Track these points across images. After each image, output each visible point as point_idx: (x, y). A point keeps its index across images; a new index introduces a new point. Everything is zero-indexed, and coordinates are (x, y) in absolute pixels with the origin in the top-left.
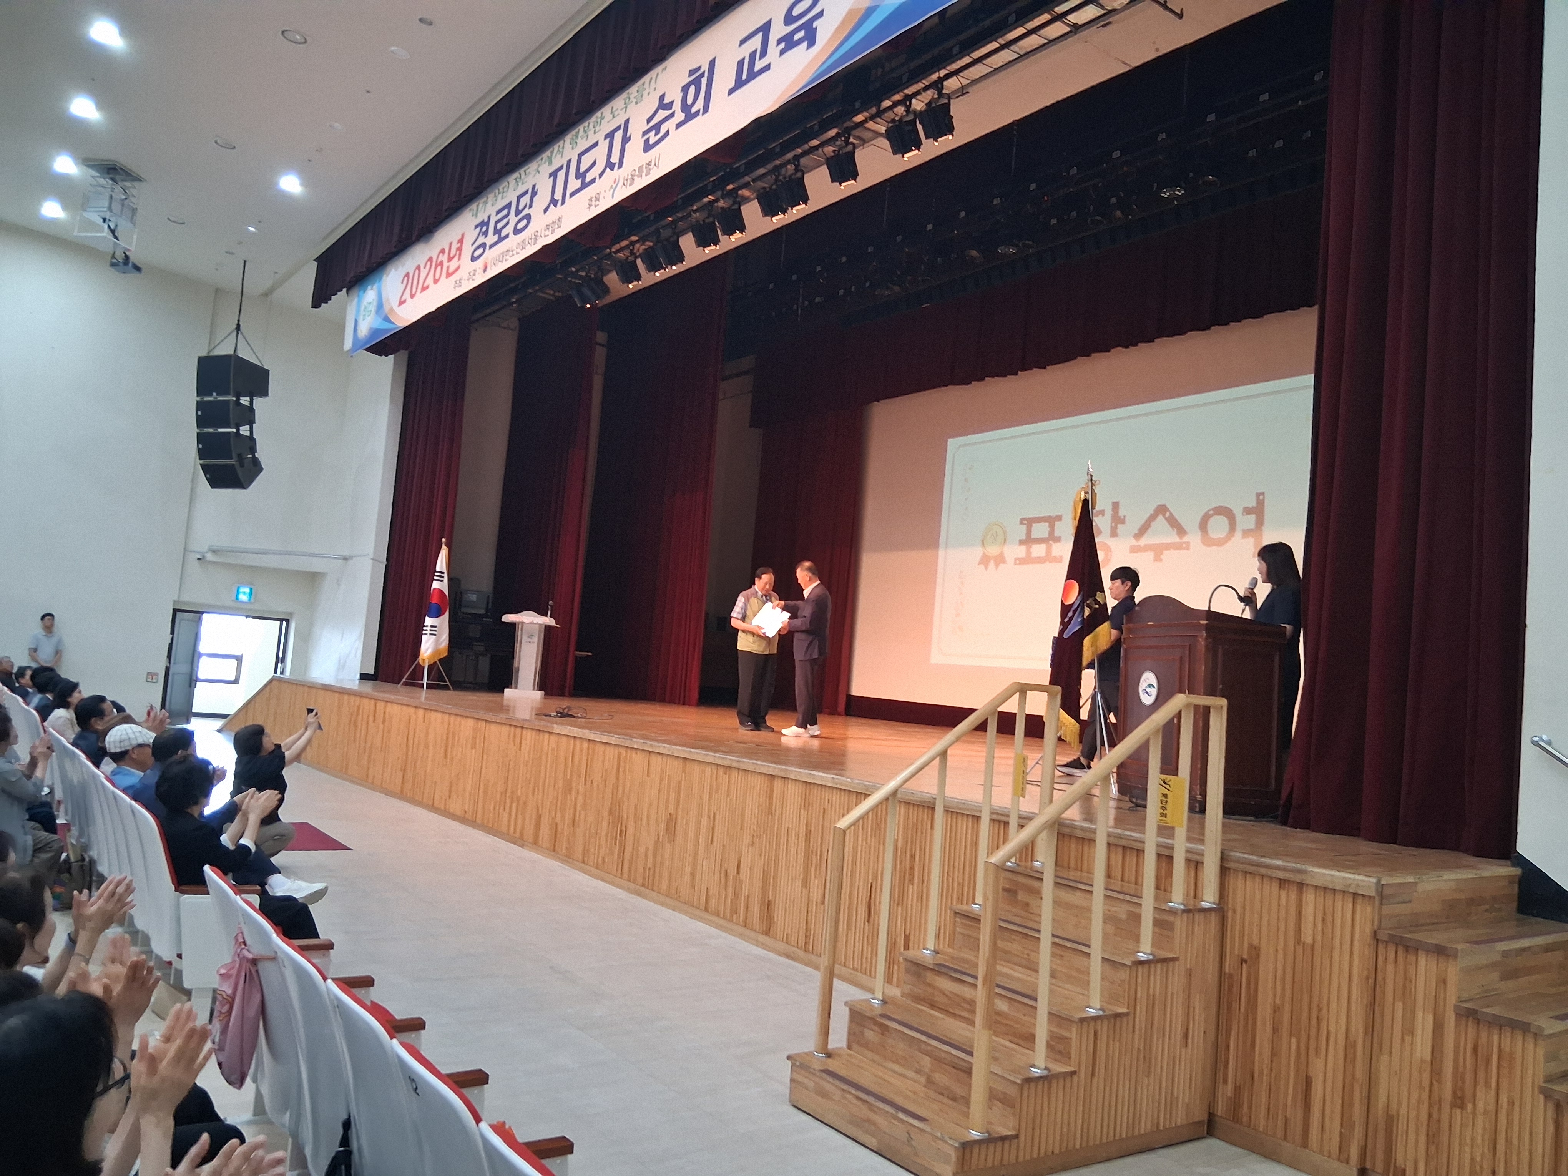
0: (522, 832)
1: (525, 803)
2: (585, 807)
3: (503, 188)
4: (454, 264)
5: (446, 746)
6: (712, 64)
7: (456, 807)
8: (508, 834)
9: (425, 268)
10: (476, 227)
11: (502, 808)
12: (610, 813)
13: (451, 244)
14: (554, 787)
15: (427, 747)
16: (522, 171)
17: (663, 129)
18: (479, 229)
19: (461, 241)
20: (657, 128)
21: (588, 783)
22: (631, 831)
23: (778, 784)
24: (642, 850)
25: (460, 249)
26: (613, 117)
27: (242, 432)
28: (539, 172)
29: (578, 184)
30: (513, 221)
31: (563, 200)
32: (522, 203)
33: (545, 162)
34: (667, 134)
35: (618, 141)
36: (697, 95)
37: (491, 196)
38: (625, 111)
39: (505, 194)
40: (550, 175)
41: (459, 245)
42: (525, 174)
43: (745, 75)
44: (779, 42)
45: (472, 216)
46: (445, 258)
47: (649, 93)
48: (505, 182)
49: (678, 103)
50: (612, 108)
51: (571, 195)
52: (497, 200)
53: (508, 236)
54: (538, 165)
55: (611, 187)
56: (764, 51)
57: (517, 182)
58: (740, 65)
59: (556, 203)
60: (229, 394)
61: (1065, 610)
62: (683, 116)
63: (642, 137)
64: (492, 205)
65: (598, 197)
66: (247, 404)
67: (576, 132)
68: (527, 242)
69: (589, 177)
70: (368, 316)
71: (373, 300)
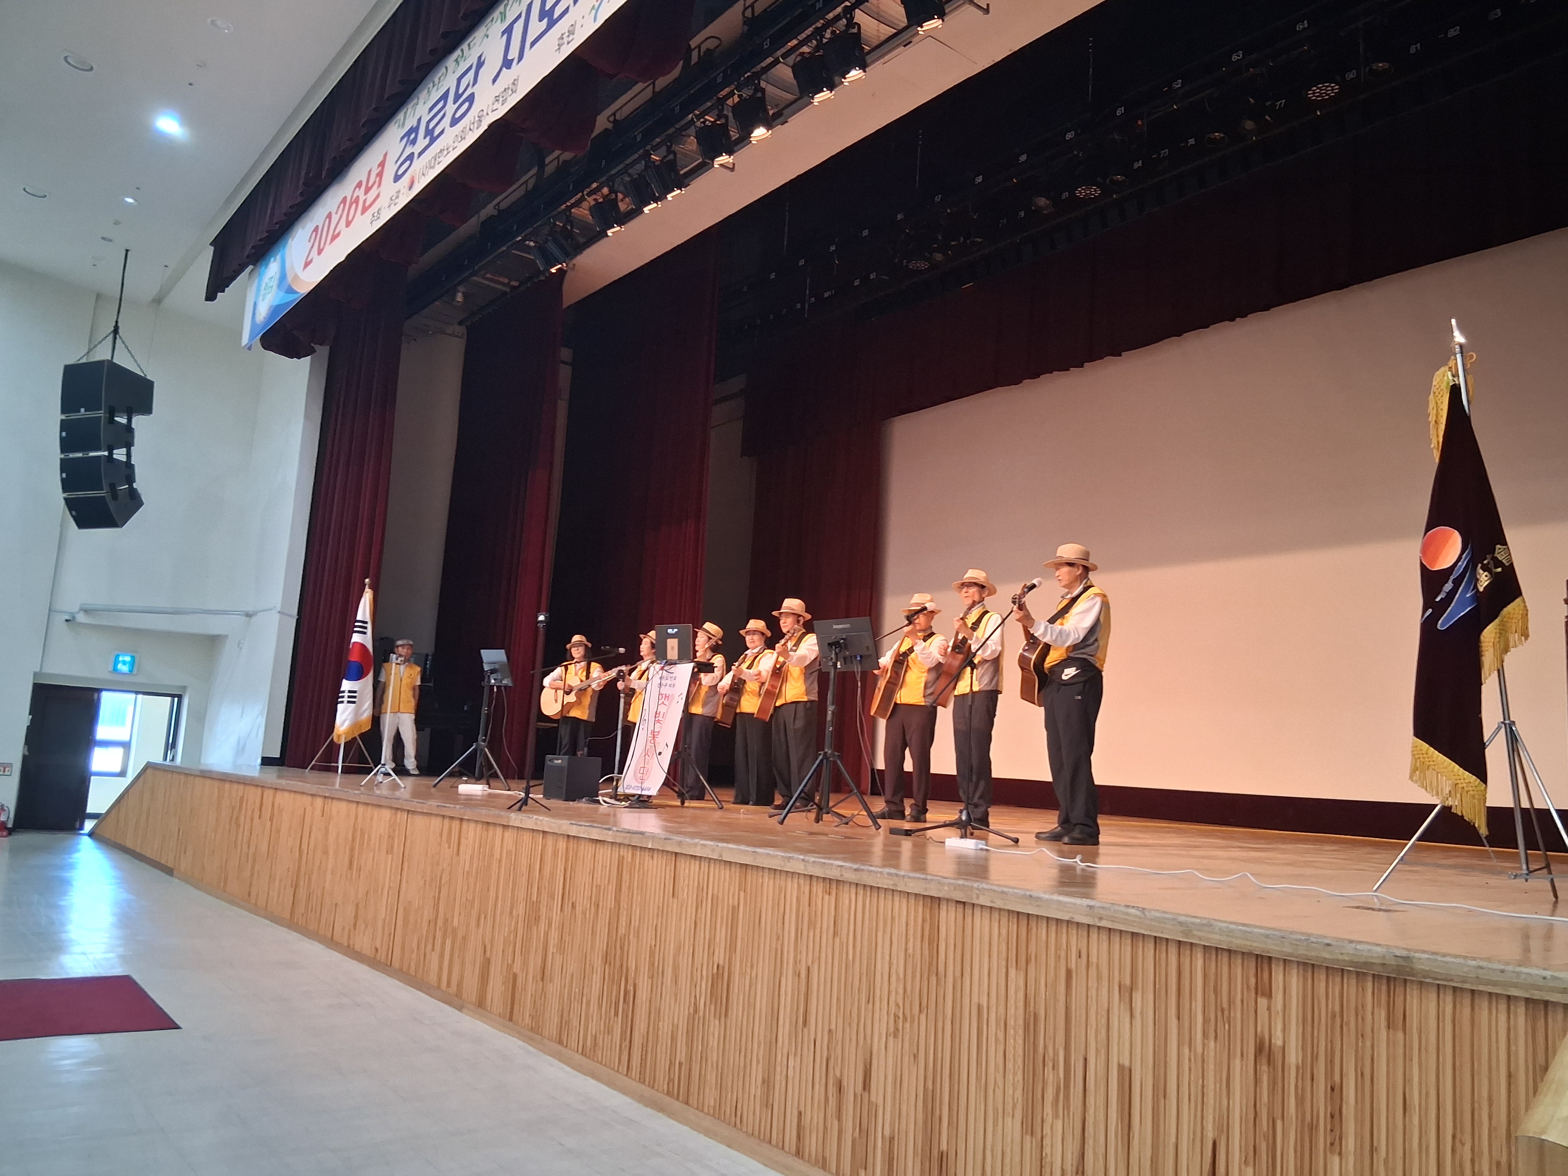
0: (460, 985)
1: (464, 938)
2: (561, 946)
3: (440, 78)
4: (371, 196)
5: (352, 850)
7: (363, 943)
8: (439, 987)
9: (336, 213)
10: (402, 139)
11: (430, 946)
12: (606, 960)
13: (370, 172)
14: (511, 913)
15: (326, 852)
16: (465, 45)
18: (405, 140)
19: (382, 164)
21: (568, 909)
22: (643, 994)
23: (948, 917)
24: (665, 1028)
25: (380, 175)
27: (116, 457)
28: (488, 36)
29: (544, 25)
30: (450, 111)
31: (521, 56)
32: (463, 84)
33: (496, 21)
37: (423, 95)
39: (441, 84)
40: (503, 34)
41: (380, 169)
42: (469, 48)
45: (398, 127)
46: (362, 192)
48: (442, 70)
51: (532, 45)
52: (430, 95)
53: (443, 131)
54: (487, 29)
55: (593, 8)
57: (458, 62)
59: (510, 64)
60: (100, 409)
61: (1431, 582)
64: (425, 104)
65: (572, 29)
66: (124, 422)
68: (467, 128)
69: (558, 11)
70: (269, 294)
71: (275, 273)
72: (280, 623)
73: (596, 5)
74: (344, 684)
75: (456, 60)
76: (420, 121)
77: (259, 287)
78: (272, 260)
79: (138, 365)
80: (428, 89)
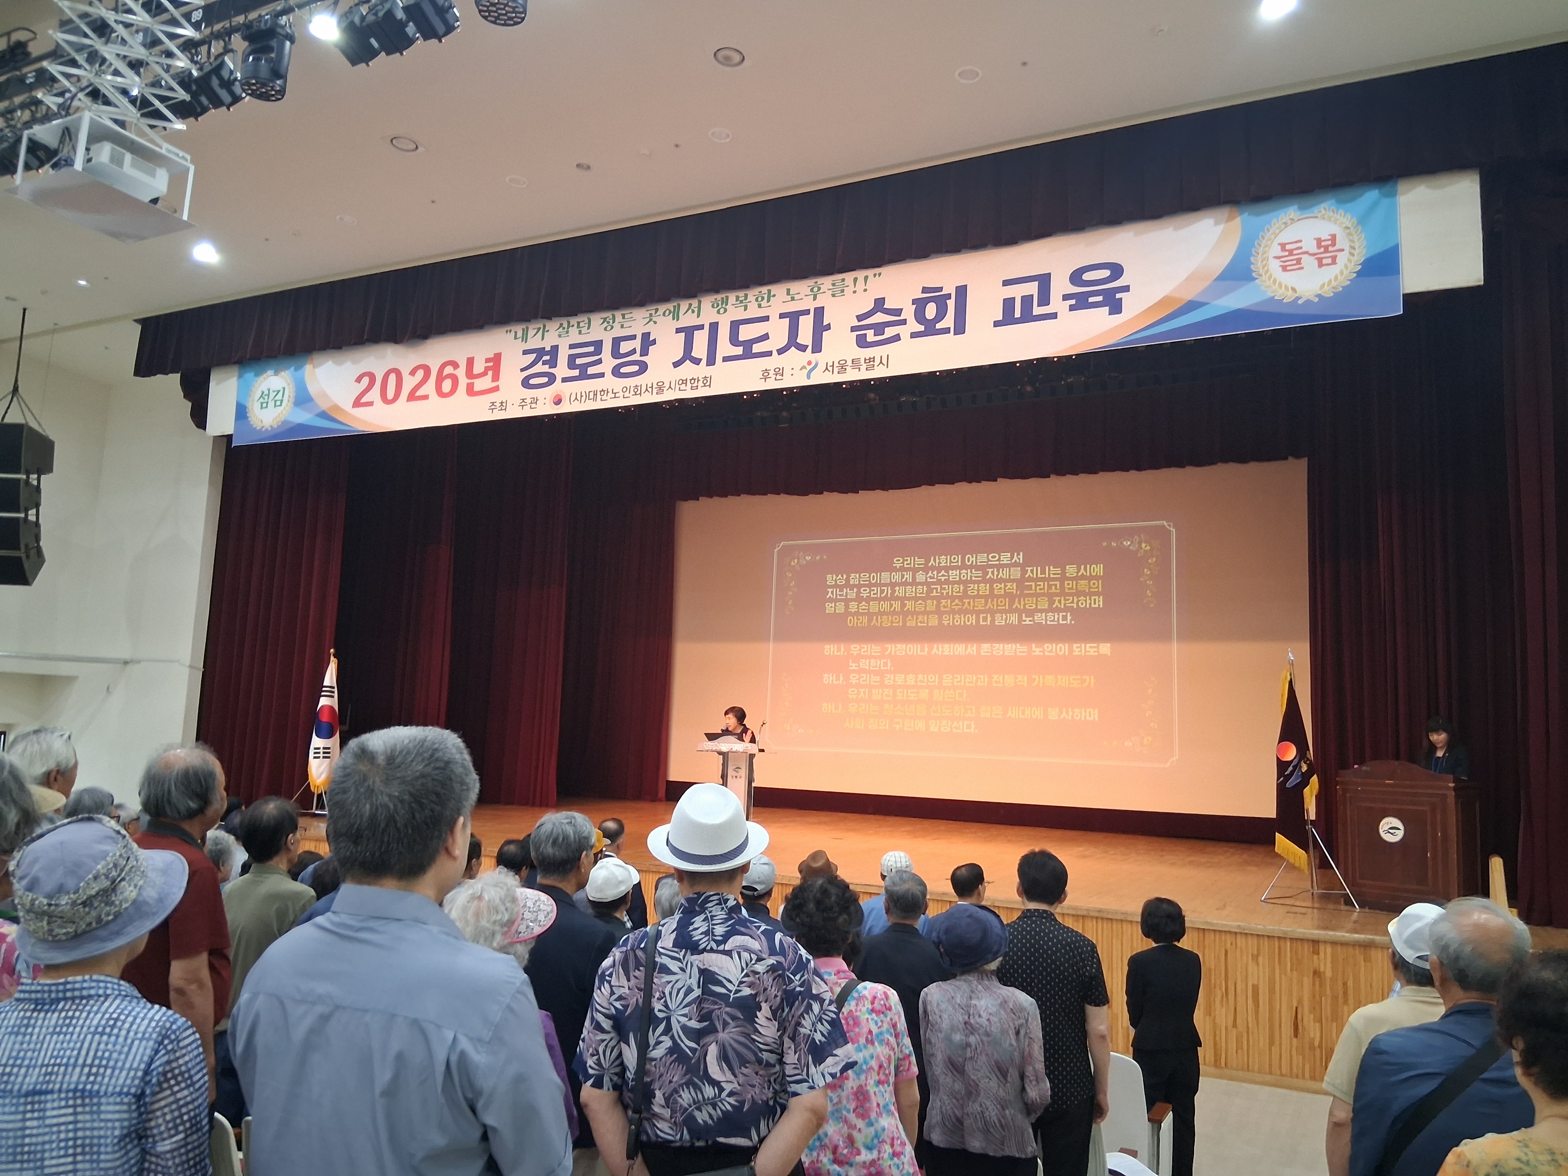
3: (579, 323)
4: (481, 384)
6: (962, 291)
9: (411, 375)
10: (527, 352)
13: (470, 360)
16: (618, 314)
17: (889, 332)
18: (532, 355)
19: (494, 362)
20: (879, 328)
25: (493, 370)
26: (793, 299)
27: (30, 518)
28: (655, 323)
29: (739, 351)
30: (608, 362)
31: (711, 361)
32: (625, 347)
33: (664, 314)
34: (897, 338)
35: (806, 324)
36: (941, 314)
37: (553, 326)
38: (815, 299)
39: (584, 330)
40: (678, 331)
41: (491, 364)
42: (624, 318)
43: (1018, 314)
44: (1066, 297)
45: (516, 338)
46: (461, 373)
47: (855, 292)
48: (583, 318)
49: (909, 313)
50: (788, 290)
51: (726, 359)
52: (567, 332)
53: (602, 375)
54: (651, 315)
55: (804, 367)
56: (1044, 299)
57: (608, 322)
58: (1009, 304)
59: (697, 361)
60: (18, 472)
61: (1282, 765)
62: (922, 328)
63: (852, 331)
64: (560, 336)
65: (779, 372)
66: (35, 483)
67: (722, 298)
68: (644, 389)
69: (757, 348)
70: (275, 406)
71: (284, 389)
72: (190, 675)
73: (809, 368)
74: (317, 742)
75: (605, 319)
76: (555, 349)
77: (244, 391)
78: (270, 372)
79: (39, 424)
80: (561, 325)
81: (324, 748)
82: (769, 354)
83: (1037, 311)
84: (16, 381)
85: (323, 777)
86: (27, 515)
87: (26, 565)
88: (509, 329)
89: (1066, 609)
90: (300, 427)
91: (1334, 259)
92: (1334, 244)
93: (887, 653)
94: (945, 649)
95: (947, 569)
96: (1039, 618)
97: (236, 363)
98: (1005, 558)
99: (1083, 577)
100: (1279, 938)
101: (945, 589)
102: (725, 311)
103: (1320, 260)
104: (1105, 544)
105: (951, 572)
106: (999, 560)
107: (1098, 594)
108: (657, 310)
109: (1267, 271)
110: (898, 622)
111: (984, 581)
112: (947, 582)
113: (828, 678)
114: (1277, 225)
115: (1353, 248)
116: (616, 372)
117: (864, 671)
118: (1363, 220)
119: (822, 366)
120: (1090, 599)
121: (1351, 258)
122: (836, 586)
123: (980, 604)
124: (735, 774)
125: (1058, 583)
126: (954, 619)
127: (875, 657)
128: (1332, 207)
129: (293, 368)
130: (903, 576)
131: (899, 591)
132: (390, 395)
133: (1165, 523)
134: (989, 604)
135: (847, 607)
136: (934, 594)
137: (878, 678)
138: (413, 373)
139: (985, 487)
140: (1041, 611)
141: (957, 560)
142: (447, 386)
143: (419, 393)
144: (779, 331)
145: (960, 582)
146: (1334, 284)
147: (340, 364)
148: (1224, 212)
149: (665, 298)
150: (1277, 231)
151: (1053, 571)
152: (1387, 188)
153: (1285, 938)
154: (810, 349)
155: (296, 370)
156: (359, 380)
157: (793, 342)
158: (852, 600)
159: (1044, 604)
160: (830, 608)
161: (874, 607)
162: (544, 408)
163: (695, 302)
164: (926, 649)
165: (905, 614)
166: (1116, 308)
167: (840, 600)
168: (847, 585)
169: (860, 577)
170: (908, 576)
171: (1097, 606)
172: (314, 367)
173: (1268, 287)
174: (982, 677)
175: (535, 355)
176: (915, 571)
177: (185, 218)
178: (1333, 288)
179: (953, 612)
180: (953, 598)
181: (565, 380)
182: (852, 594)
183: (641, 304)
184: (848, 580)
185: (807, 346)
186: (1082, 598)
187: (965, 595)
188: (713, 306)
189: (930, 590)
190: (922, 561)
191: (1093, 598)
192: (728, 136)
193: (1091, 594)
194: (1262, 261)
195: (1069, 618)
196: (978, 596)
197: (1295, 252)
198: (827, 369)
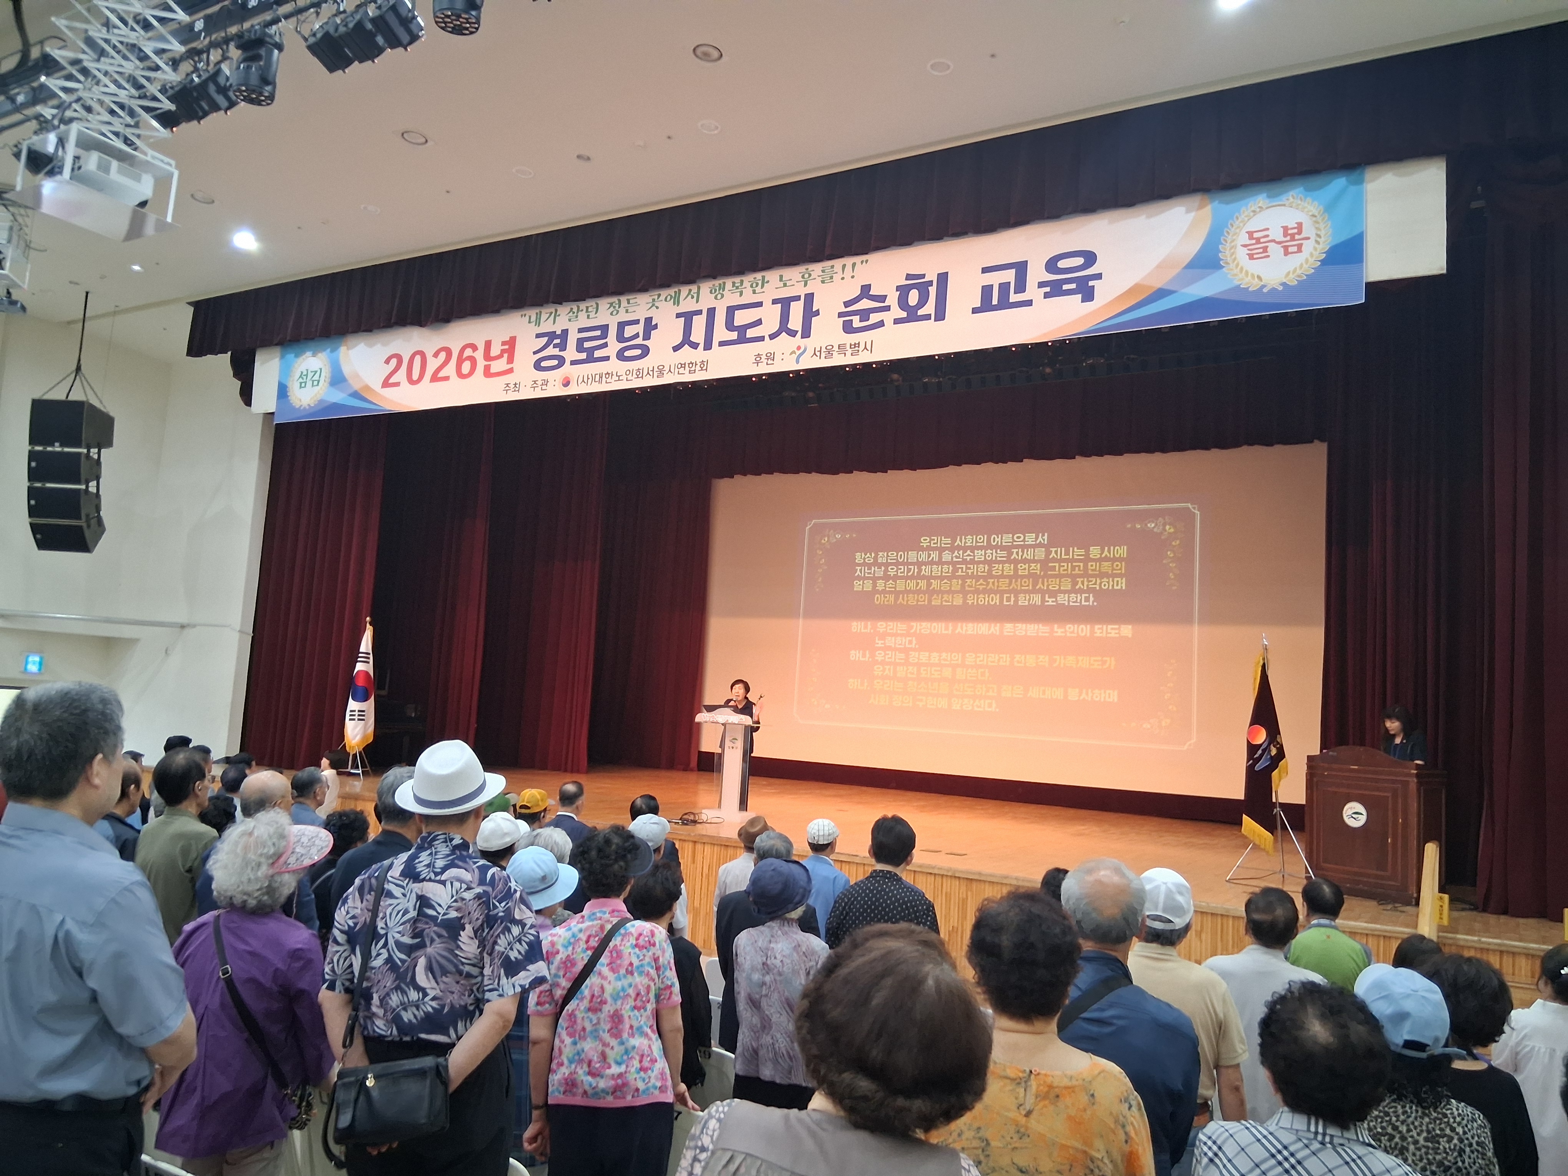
3: (586, 308)
4: (499, 365)
6: (943, 278)
9: (434, 357)
10: (540, 336)
13: (488, 342)
16: (624, 299)
17: (874, 318)
19: (511, 344)
20: (864, 314)
25: (509, 353)
26: (785, 285)
27: (90, 489)
28: (657, 308)
29: (734, 335)
30: (614, 346)
31: (708, 346)
32: (629, 331)
33: (666, 300)
34: (881, 324)
35: (797, 310)
36: (923, 300)
37: (564, 310)
38: (805, 285)
39: (592, 315)
40: (679, 316)
41: (506, 347)
42: (629, 303)
43: (995, 302)
44: (1041, 285)
45: (530, 322)
46: (479, 355)
47: (843, 278)
48: (591, 303)
49: (893, 300)
50: (781, 277)
51: (722, 344)
52: (577, 317)
53: (607, 358)
54: (654, 300)
55: (794, 352)
56: (1021, 287)
57: (614, 307)
58: (987, 291)
59: (695, 346)
60: (80, 446)
61: (1252, 749)
62: (904, 314)
63: (839, 317)
64: (570, 320)
65: (771, 357)
66: (96, 457)
67: (720, 284)
68: (645, 373)
69: (750, 333)
70: (313, 385)
71: (321, 369)
72: (240, 640)
73: (798, 353)
74: (353, 705)
75: (611, 304)
76: (565, 332)
77: (286, 371)
78: (309, 353)
79: (101, 402)
80: (572, 309)
81: (359, 711)
82: (761, 339)
83: (1014, 298)
84: (79, 360)
85: (358, 738)
86: (87, 487)
87: (87, 534)
88: (523, 313)
89: (1089, 590)
90: (335, 406)
91: (1300, 247)
92: (1300, 233)
93: (912, 631)
94: (969, 628)
95: (973, 549)
96: (1062, 599)
97: (277, 345)
98: (1030, 538)
99: (1107, 559)
100: (1222, 915)
101: (970, 568)
102: (723, 296)
103: (1286, 248)
104: (1129, 526)
105: (976, 552)
106: (1024, 541)
107: (1120, 576)
108: (659, 295)
109: (1235, 259)
110: (923, 600)
111: (1009, 561)
112: (973, 562)
113: (855, 655)
114: (1246, 213)
115: (1319, 236)
116: (621, 356)
117: (889, 648)
118: (1329, 208)
119: (810, 351)
120: (1113, 581)
121: (1317, 246)
122: (864, 564)
123: (1004, 584)
124: (731, 745)
125: (1081, 564)
126: (978, 599)
127: (902, 635)
128: (1300, 195)
129: (329, 350)
130: (929, 556)
131: (926, 570)
132: (415, 376)
133: (1189, 505)
134: (1013, 585)
135: (874, 585)
136: (960, 573)
137: (902, 656)
138: (436, 355)
139: (1011, 467)
140: (1065, 592)
141: (982, 539)
142: (466, 367)
143: (441, 374)
144: (771, 316)
145: (985, 562)
146: (1299, 272)
147: (371, 346)
148: (1195, 200)
149: (666, 285)
150: (1246, 219)
151: (1078, 552)
152: (1355, 175)
153: (1228, 916)
154: (799, 334)
155: (332, 351)
156: (387, 361)
157: (784, 328)
158: (879, 578)
159: (1067, 585)
160: (858, 586)
161: (900, 585)
162: (555, 390)
163: (694, 288)
164: (951, 628)
165: (930, 592)
166: (1088, 295)
167: (868, 578)
168: (876, 563)
169: (888, 556)
170: (935, 555)
171: (1119, 587)
172: (348, 349)
173: (1236, 275)
174: (1004, 656)
175: (546, 339)
176: (941, 550)
177: (169, 219)
178: (1299, 276)
179: (977, 592)
180: (978, 578)
181: (573, 363)
182: (880, 573)
183: (644, 289)
184: (876, 558)
185: (797, 332)
186: (1105, 579)
187: (990, 575)
188: (711, 292)
189: (955, 570)
190: (949, 540)
191: (1116, 579)
192: (717, 128)
193: (1114, 576)
194: (1231, 249)
195: (1092, 599)
196: (1003, 576)
197: (1262, 240)
198: (815, 354)
